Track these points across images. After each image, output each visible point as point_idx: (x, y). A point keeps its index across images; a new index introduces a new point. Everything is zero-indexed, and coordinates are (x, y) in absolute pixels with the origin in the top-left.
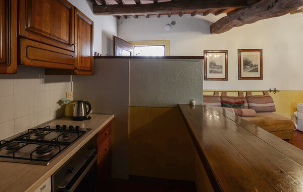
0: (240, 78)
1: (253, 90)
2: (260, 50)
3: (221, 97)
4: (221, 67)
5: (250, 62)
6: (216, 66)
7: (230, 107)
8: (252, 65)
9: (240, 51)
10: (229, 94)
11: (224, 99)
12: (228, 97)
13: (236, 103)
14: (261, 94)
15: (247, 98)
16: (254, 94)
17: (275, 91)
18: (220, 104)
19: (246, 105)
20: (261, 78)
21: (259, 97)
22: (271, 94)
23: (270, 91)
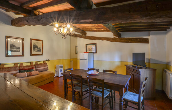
0: (31, 54)
1: (38, 61)
2: (42, 41)
3: (19, 67)
4: (19, 48)
5: (37, 46)
6: (16, 47)
7: (24, 72)
8: (38, 48)
9: (31, 40)
10: (24, 65)
11: (21, 68)
12: (24, 66)
13: (28, 69)
14: (42, 62)
15: (35, 65)
16: (39, 63)
17: (48, 61)
18: (18, 71)
19: (34, 69)
20: (42, 55)
21: (41, 64)
22: (47, 62)
23: (46, 61)
